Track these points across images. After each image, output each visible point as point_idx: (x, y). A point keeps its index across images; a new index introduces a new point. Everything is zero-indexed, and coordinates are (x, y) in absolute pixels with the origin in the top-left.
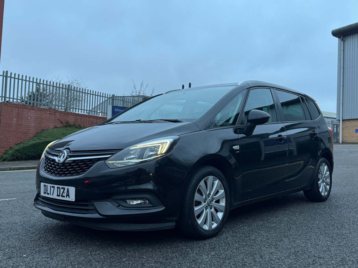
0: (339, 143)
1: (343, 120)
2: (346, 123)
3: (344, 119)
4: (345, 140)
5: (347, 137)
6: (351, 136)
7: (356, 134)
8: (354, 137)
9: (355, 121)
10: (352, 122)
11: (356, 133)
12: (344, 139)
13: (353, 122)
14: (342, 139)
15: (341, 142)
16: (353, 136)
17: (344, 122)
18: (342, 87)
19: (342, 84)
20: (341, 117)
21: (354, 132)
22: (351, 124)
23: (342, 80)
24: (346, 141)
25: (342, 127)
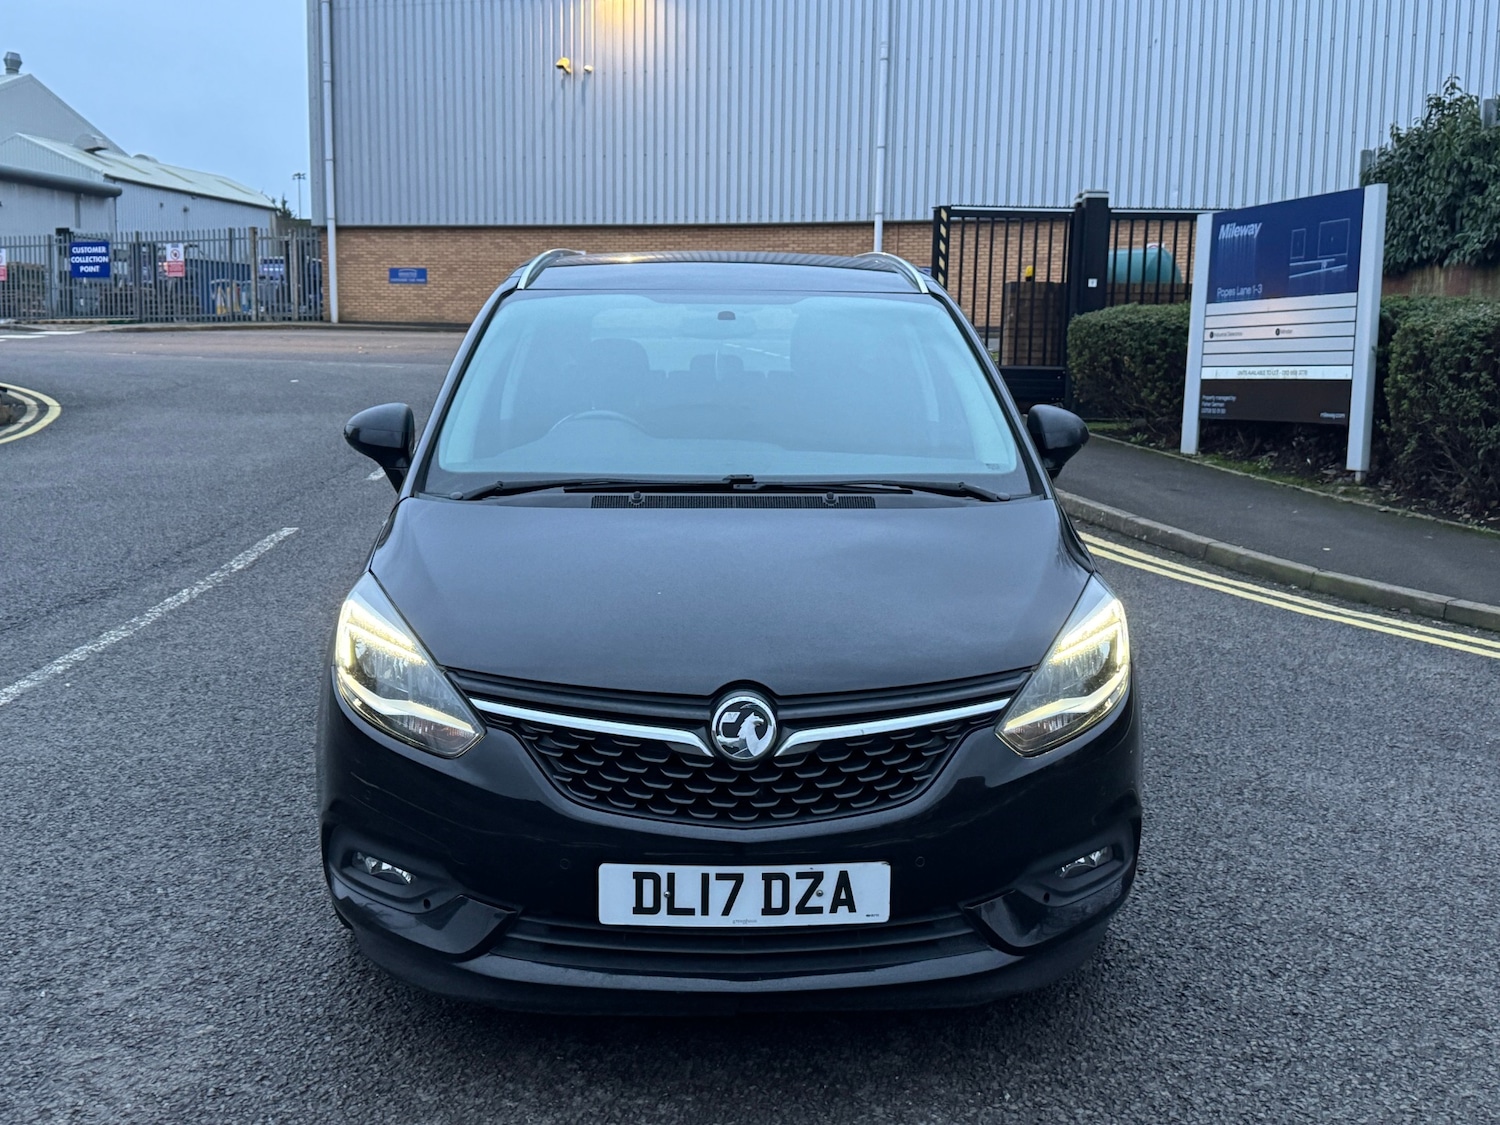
0: (329, 321)
1: (339, 229)
2: (353, 240)
3: (342, 223)
4: (349, 310)
5: (356, 298)
6: (373, 295)
7: (393, 287)
8: (384, 298)
9: (388, 237)
10: (375, 237)
11: (391, 282)
12: (347, 307)
13: (380, 237)
14: (341, 307)
15: (335, 317)
16: (378, 297)
17: (343, 236)
18: (327, 87)
19: (327, 76)
20: (331, 213)
21: (384, 279)
22: (372, 247)
23: (326, 57)
24: (355, 313)
25: (338, 256)
